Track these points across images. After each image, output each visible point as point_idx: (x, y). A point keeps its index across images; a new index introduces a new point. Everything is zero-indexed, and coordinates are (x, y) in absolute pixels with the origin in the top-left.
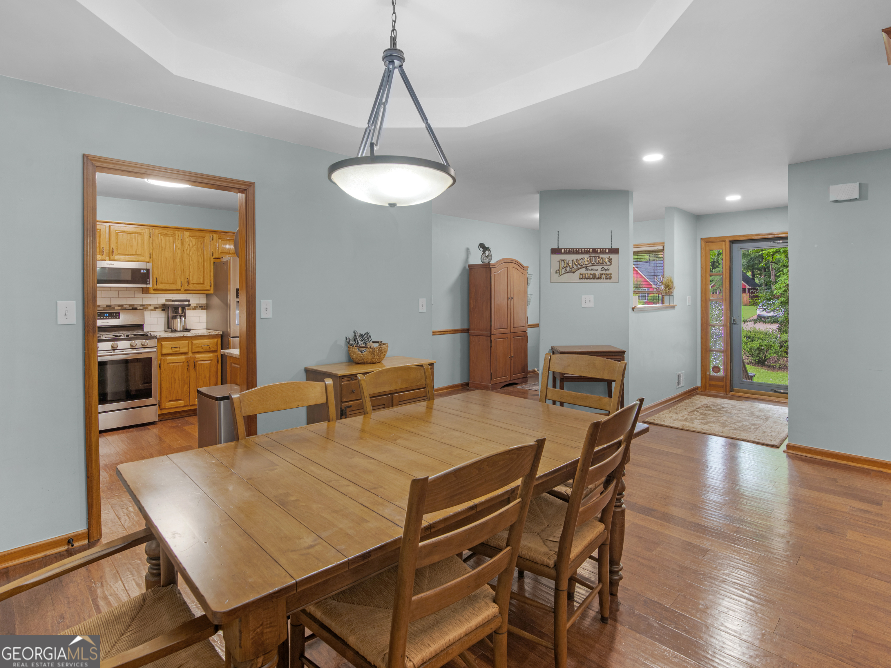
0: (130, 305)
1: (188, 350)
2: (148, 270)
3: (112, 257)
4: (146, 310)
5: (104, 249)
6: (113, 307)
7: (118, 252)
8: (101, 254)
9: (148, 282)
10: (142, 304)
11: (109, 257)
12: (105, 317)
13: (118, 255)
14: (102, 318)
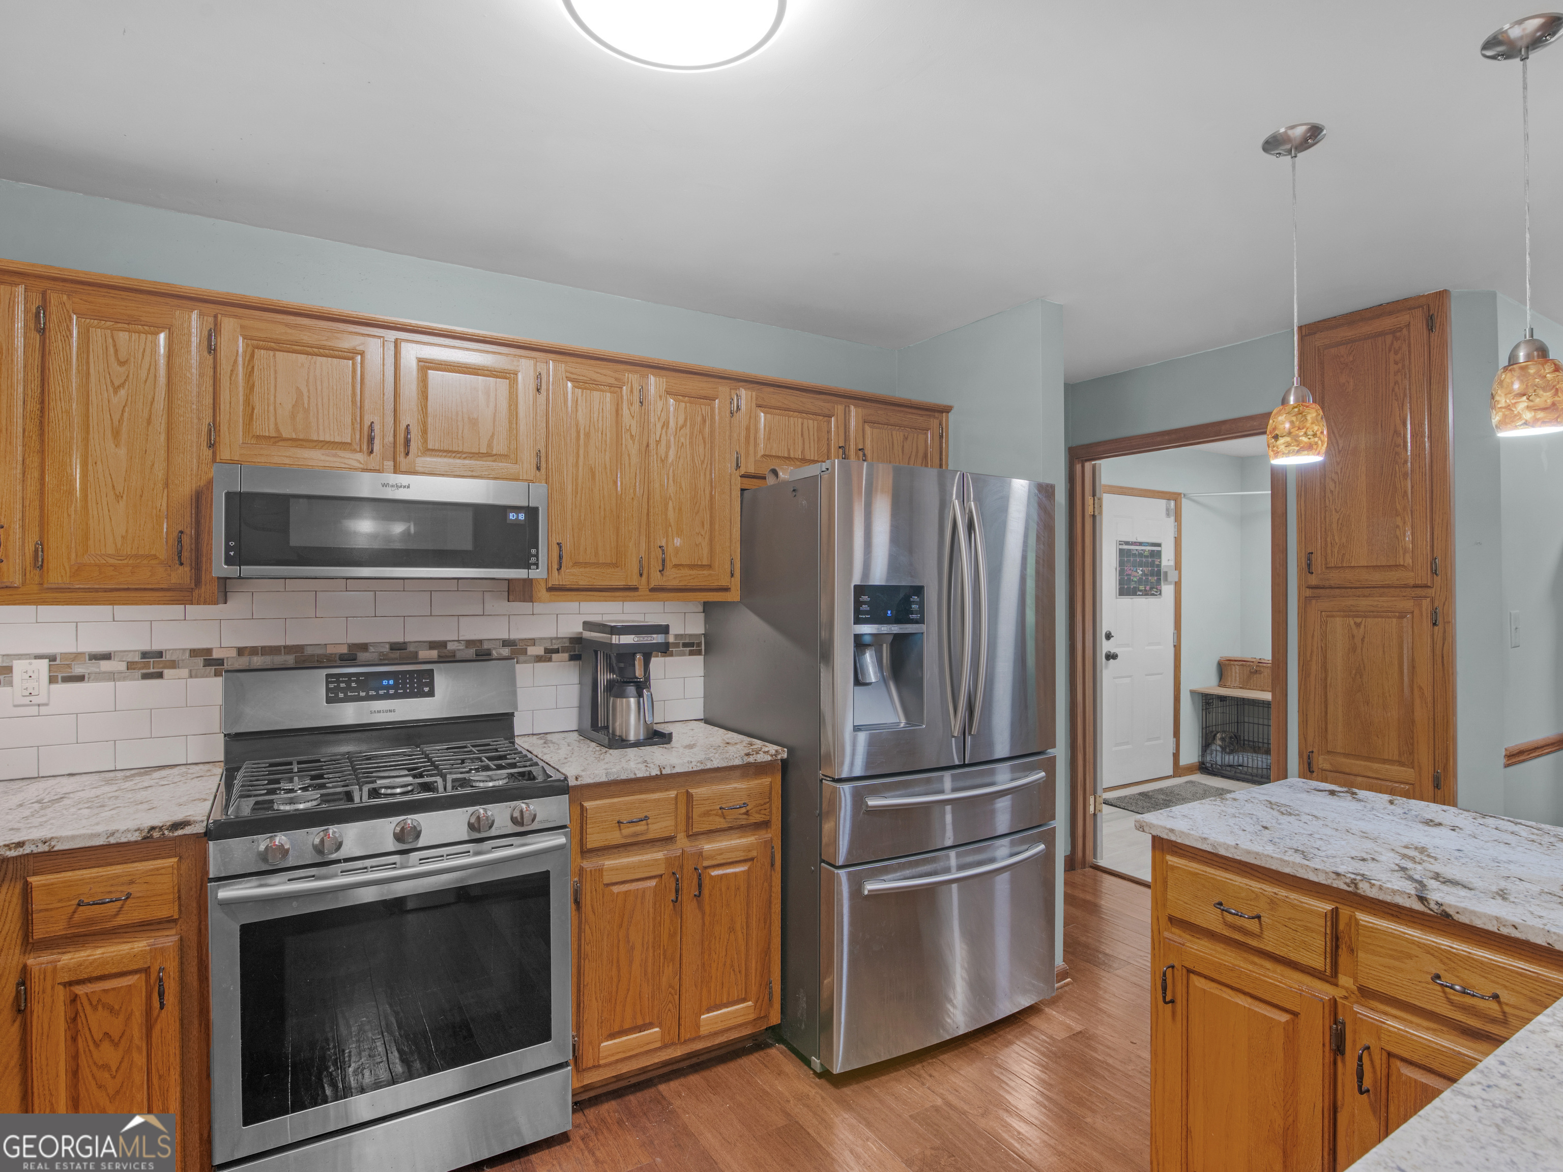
0: (470, 643)
1: (676, 826)
2: (532, 513)
3: (403, 462)
4: (522, 658)
5: (377, 428)
6: (411, 648)
7: (425, 441)
8: (365, 447)
9: (533, 560)
10: (506, 636)
11: (395, 460)
12: (381, 692)
13: (429, 450)
14: (372, 693)
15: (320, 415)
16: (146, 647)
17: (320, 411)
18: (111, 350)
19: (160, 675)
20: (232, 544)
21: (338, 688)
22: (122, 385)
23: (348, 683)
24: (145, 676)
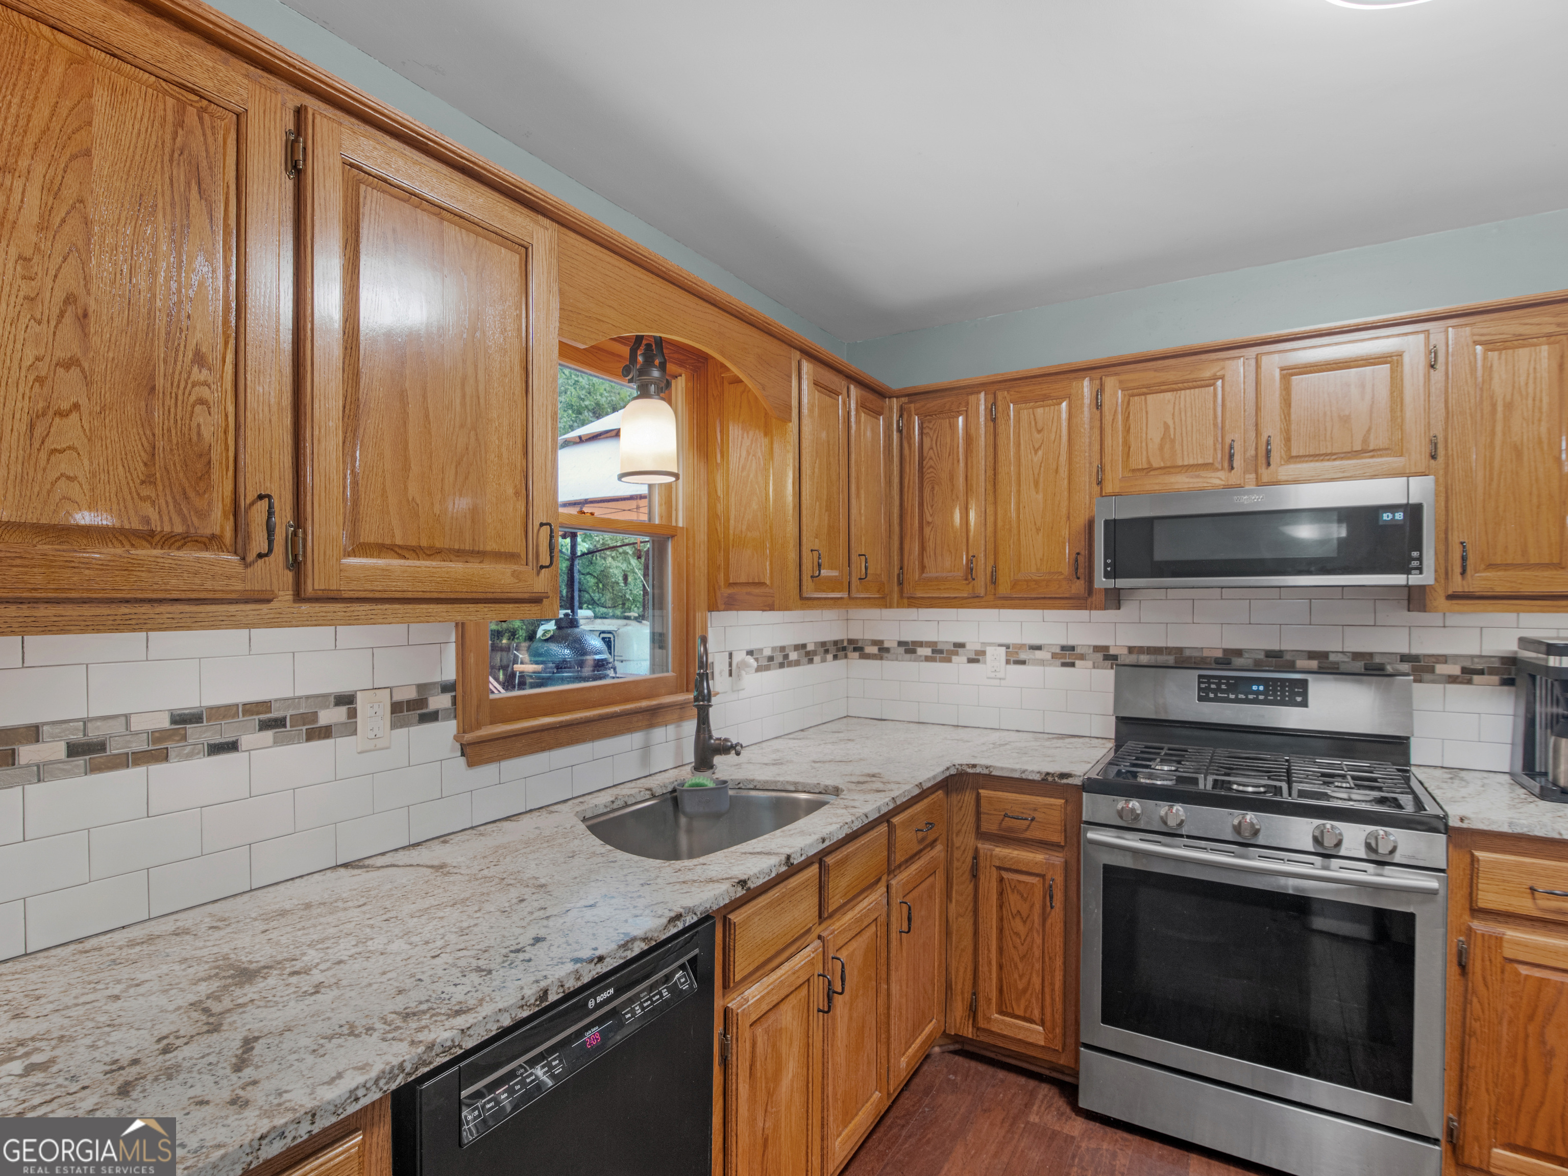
0: (1356, 656)
2: (1414, 512)
3: (1266, 475)
4: (1427, 676)
5: (1237, 446)
6: (1288, 657)
7: (1289, 449)
8: (1226, 465)
9: (1415, 564)
10: (1405, 650)
11: (1256, 472)
12: (1251, 697)
13: (1292, 457)
14: (1242, 696)
15: (1185, 442)
16: (1064, 643)
17: (1185, 439)
18: (1033, 423)
19: (1072, 665)
20: (1109, 561)
21: (1208, 690)
22: (1040, 448)
23: (1219, 685)
24: (1064, 665)
